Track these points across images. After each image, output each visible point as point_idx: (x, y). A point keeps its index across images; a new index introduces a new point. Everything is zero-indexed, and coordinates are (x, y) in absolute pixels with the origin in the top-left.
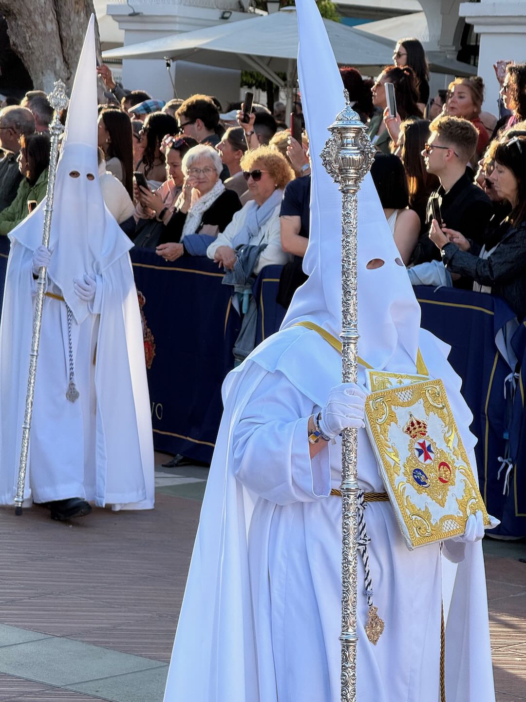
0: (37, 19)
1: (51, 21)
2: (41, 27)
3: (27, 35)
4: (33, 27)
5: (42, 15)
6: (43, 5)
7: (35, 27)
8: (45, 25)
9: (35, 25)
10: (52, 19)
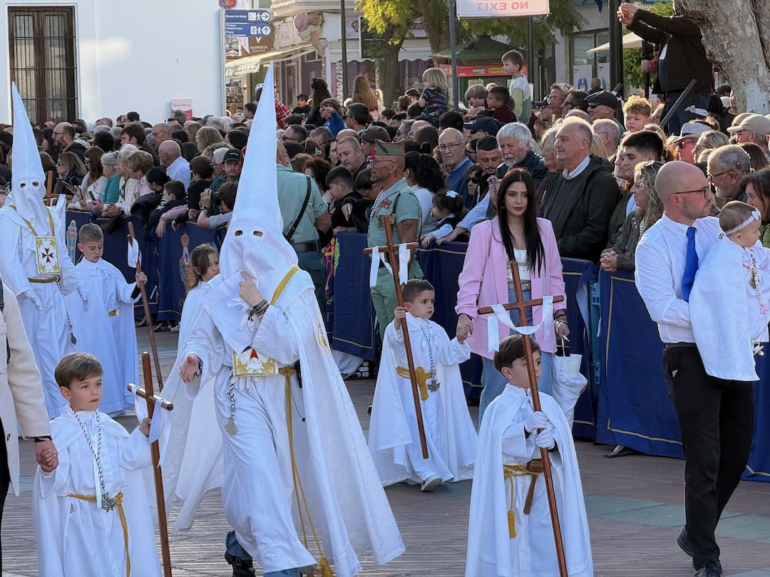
0: (735, 24)
1: (751, 25)
2: (740, 32)
3: (725, 43)
4: (731, 33)
5: (741, 19)
6: (741, 8)
7: (733, 33)
8: (744, 30)
9: (733, 30)
10: (751, 22)
